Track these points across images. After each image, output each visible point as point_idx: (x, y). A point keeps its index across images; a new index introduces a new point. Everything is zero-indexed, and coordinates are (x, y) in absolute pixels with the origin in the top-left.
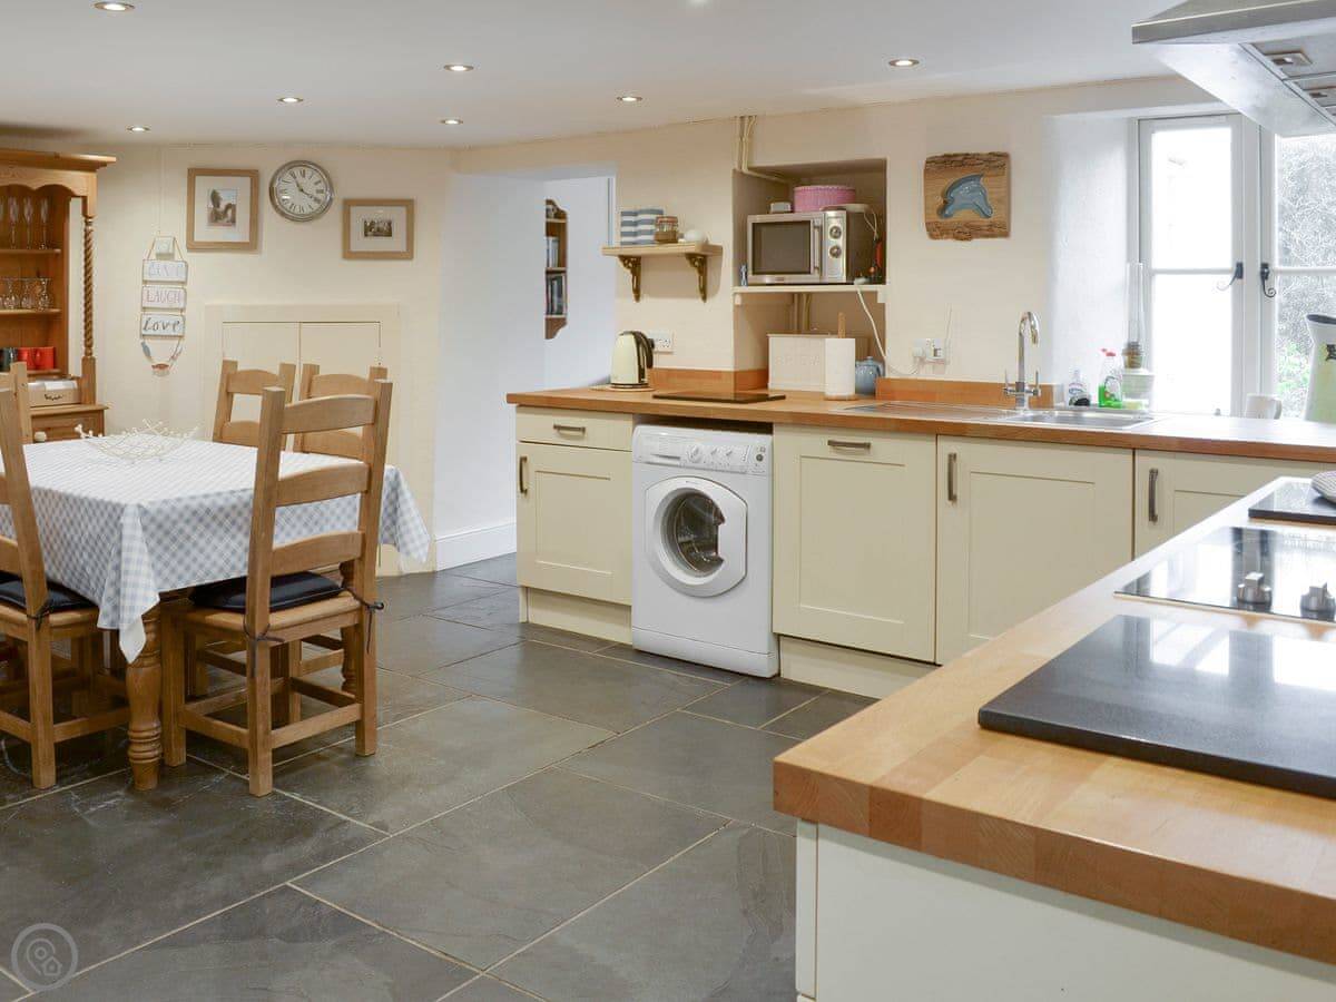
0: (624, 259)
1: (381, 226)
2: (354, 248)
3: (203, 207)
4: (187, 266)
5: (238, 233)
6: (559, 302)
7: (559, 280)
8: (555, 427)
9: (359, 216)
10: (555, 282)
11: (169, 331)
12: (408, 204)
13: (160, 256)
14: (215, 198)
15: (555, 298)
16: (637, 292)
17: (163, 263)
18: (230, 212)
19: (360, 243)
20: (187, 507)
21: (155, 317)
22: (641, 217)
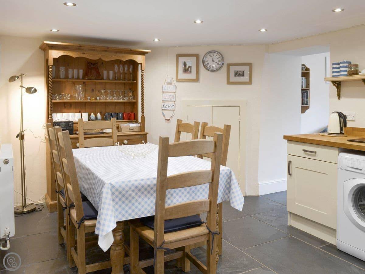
0: (334, 82)
1: (240, 73)
2: (231, 81)
3: (181, 67)
4: (176, 87)
5: (193, 76)
6: (307, 100)
7: (307, 93)
8: (303, 150)
9: (233, 69)
10: (305, 93)
11: (170, 108)
12: (250, 65)
13: (168, 84)
14: (185, 64)
15: (305, 99)
16: (339, 96)
17: (169, 86)
18: (189, 69)
19: (233, 79)
20: (133, 185)
21: (166, 104)
22: (342, 65)
